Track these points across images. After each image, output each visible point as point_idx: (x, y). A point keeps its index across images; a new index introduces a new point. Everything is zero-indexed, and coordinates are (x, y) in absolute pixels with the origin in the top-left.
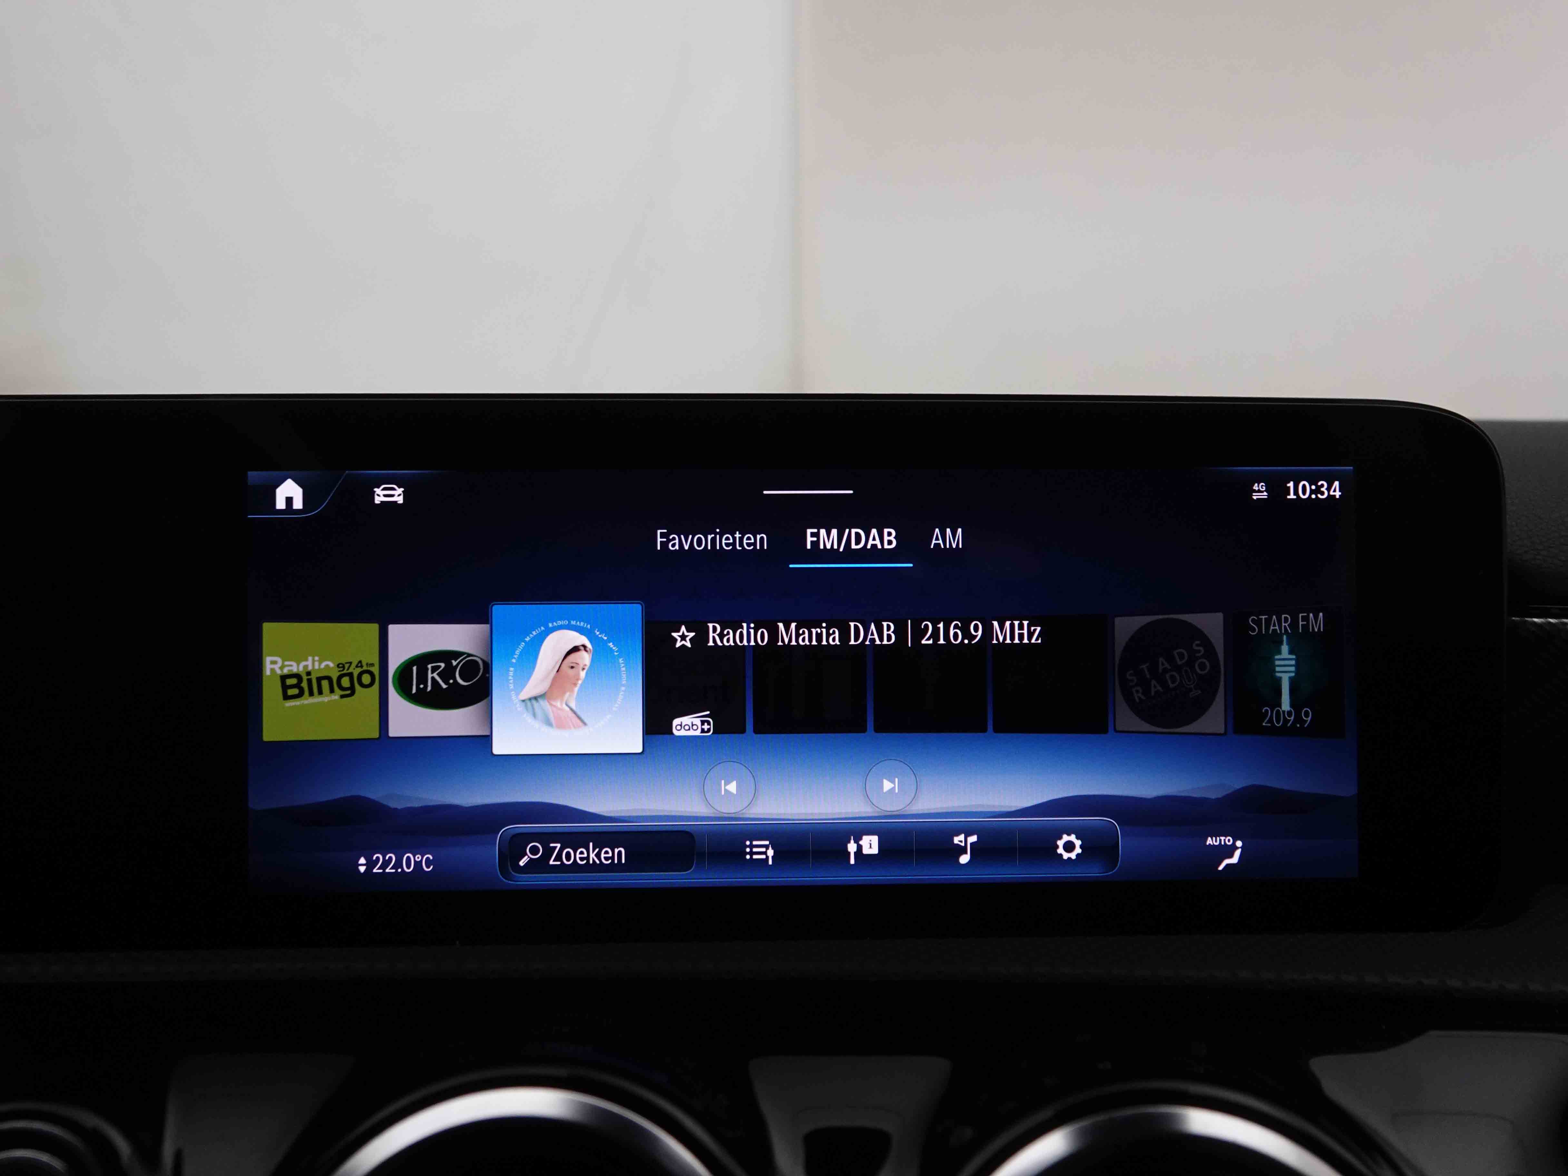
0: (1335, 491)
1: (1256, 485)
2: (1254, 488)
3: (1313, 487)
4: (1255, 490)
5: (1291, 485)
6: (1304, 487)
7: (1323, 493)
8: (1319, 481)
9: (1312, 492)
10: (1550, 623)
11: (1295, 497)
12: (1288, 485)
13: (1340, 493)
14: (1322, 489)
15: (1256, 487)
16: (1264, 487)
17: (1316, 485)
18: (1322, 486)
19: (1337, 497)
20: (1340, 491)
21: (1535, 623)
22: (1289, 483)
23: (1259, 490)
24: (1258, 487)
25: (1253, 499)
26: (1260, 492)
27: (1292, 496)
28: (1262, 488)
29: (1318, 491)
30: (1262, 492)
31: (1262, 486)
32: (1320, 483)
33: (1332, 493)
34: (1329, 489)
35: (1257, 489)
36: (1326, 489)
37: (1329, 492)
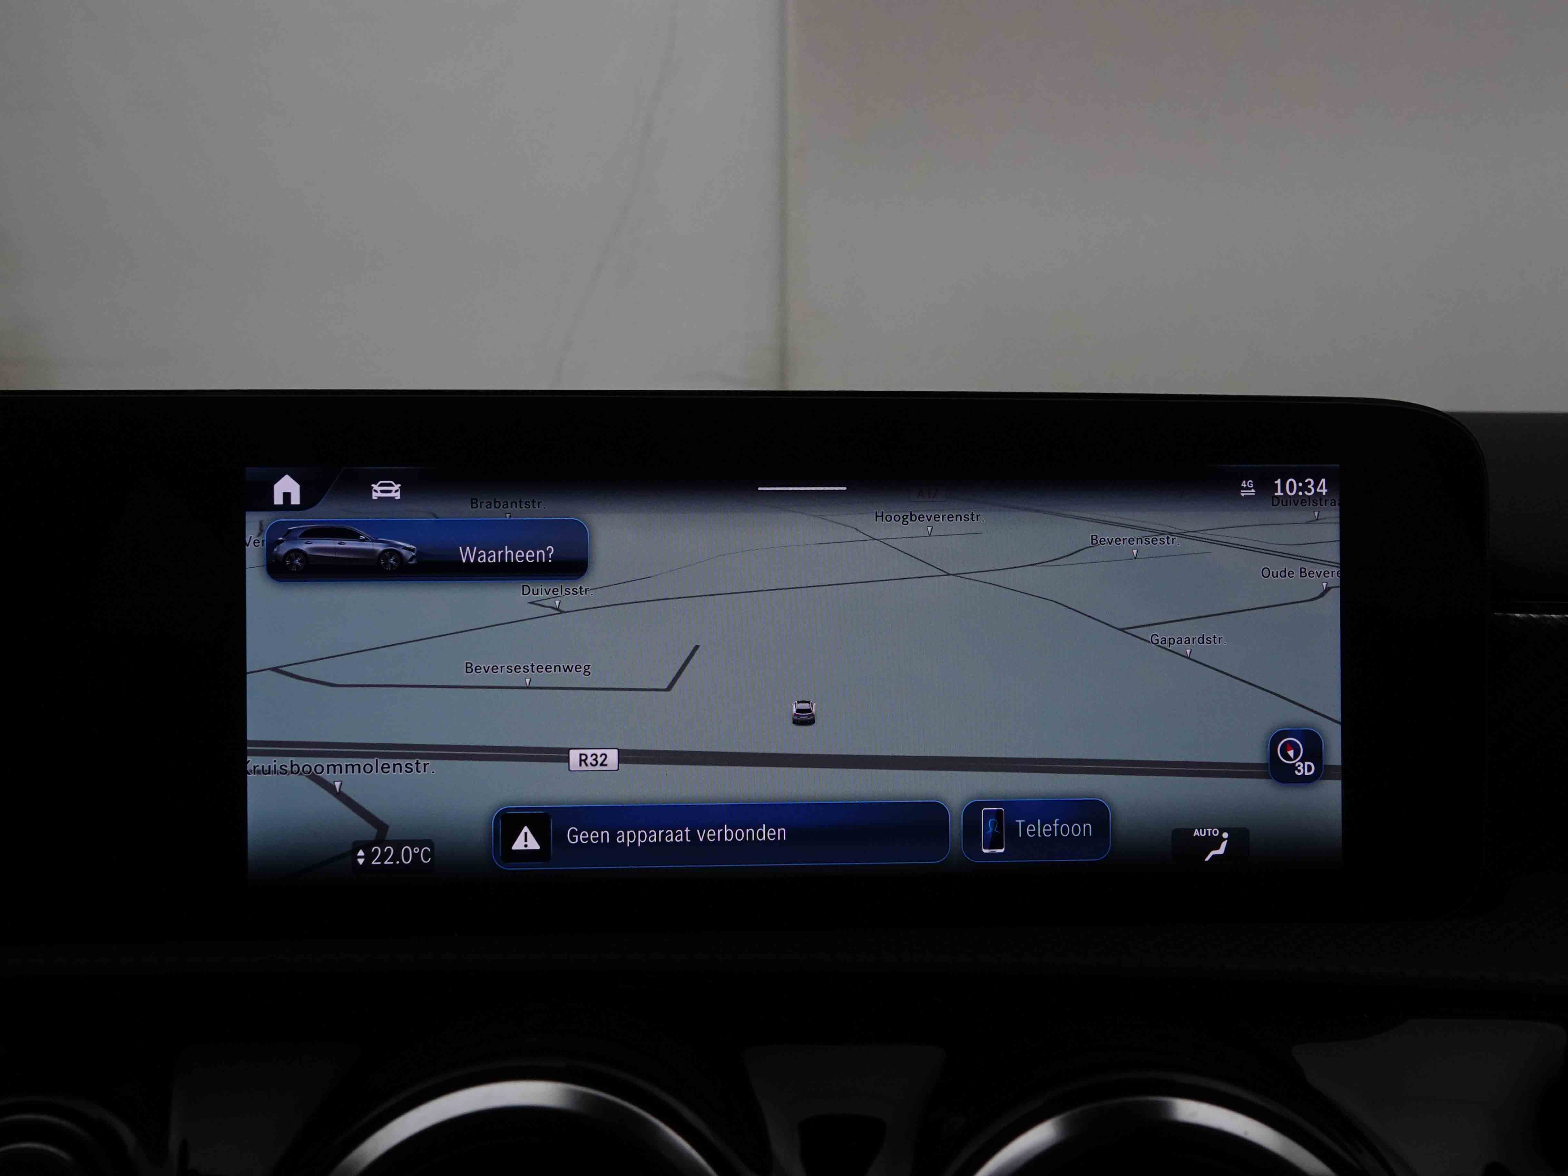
0: (1321, 488)
1: (1244, 482)
2: (1242, 485)
3: (1300, 484)
4: (1243, 487)
5: (1278, 482)
6: (1291, 484)
7: (1310, 490)
9: (1299, 489)
11: (1282, 494)
12: (1276, 482)
13: (1326, 491)
14: (1309, 487)
15: (1244, 485)
16: (1252, 484)
17: (1303, 482)
18: (1309, 483)
19: (1324, 494)
21: (1516, 618)
22: (1277, 480)
23: (1247, 487)
24: (1246, 484)
25: (1241, 496)
26: (1248, 489)
27: (1279, 493)
28: (1250, 485)
29: (1305, 488)
30: (1250, 489)
31: (1250, 483)
32: (1306, 481)
33: (1318, 490)
34: (1315, 486)
35: (1245, 486)
36: (1312, 486)
37: (1315, 490)
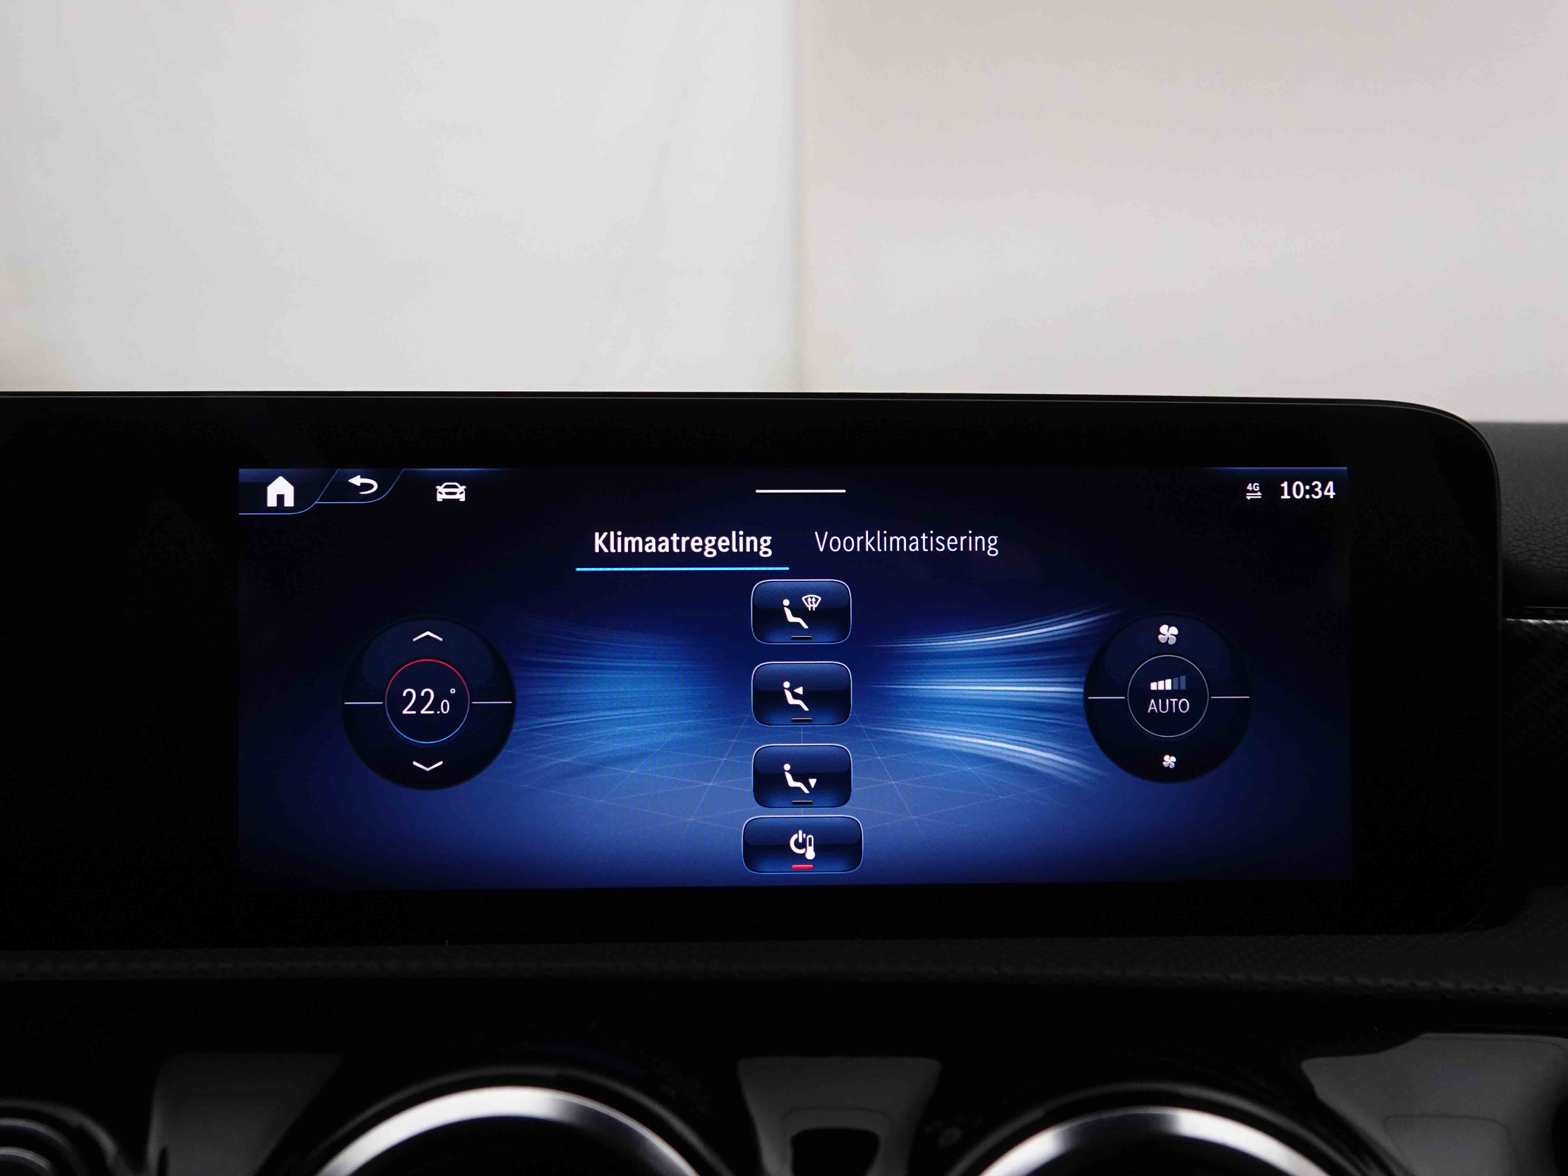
0: (1329, 491)
1: (1250, 485)
2: (1248, 488)
3: (1308, 487)
4: (1249, 490)
5: (1285, 485)
6: (1298, 487)
7: (1317, 494)
8: (1313, 482)
9: (1306, 492)
10: (1545, 624)
11: (1289, 497)
12: (1282, 485)
13: (1334, 494)
14: (1316, 490)
15: (1249, 487)
16: (1258, 487)
17: (1310, 485)
18: (1316, 486)
19: (1332, 497)
20: (1334, 491)
21: (1530, 624)
22: (1283, 483)
23: (1253, 490)
24: (1252, 487)
25: (1247, 499)
26: (1254, 491)
27: (1286, 496)
28: (1256, 488)
29: (1312, 491)
30: (1256, 492)
31: (1256, 486)
32: (1314, 484)
33: (1326, 493)
34: (1323, 489)
35: (1251, 489)
36: (1320, 489)
37: (1323, 492)
